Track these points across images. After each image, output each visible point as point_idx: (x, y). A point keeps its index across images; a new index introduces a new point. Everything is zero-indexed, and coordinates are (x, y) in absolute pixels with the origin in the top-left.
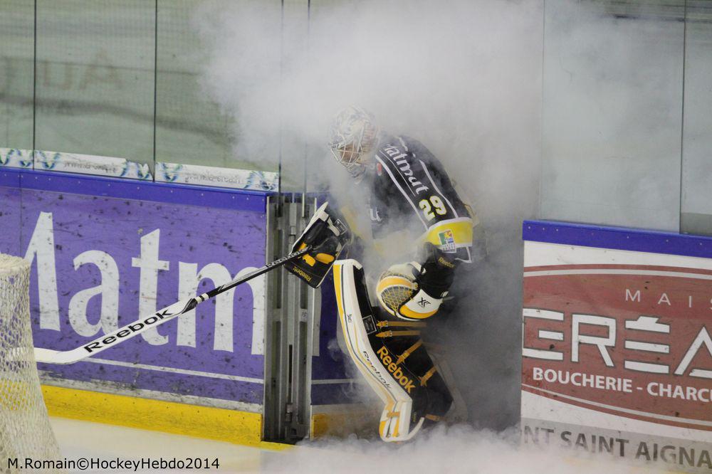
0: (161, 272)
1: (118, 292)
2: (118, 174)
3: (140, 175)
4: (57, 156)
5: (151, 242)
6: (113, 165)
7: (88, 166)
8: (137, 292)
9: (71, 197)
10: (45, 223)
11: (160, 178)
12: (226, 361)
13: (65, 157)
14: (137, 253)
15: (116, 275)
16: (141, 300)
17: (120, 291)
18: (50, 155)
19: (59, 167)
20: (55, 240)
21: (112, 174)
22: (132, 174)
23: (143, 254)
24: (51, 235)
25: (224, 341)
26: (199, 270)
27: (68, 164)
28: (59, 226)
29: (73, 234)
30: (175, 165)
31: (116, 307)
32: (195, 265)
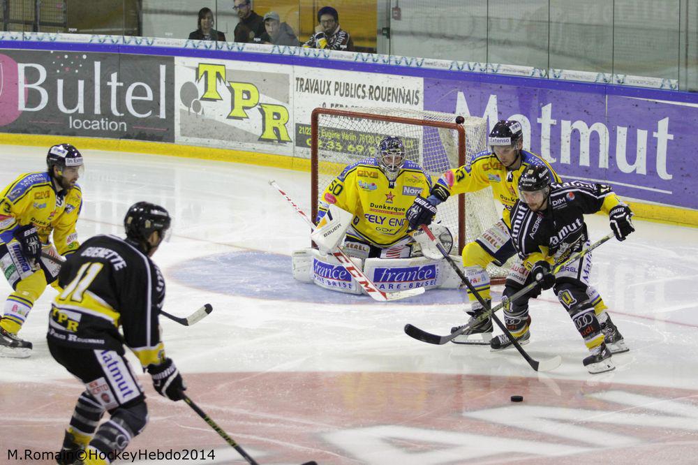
0: (552, 125)
1: (530, 136)
2: (530, 75)
3: (541, 75)
4: (499, 66)
5: (547, 110)
6: (528, 71)
7: (515, 71)
8: (540, 136)
9: (506, 87)
10: (493, 100)
11: (551, 76)
12: (586, 171)
13: (503, 66)
14: (540, 116)
15: (529, 127)
16: (542, 139)
17: (531, 135)
18: (495, 65)
19: (500, 72)
20: (498, 109)
21: (527, 75)
22: (537, 75)
23: (543, 116)
24: (496, 107)
25: (585, 161)
26: (572, 124)
27: (504, 70)
28: (500, 102)
29: (507, 106)
30: (559, 70)
31: (530, 143)
32: (570, 122)
